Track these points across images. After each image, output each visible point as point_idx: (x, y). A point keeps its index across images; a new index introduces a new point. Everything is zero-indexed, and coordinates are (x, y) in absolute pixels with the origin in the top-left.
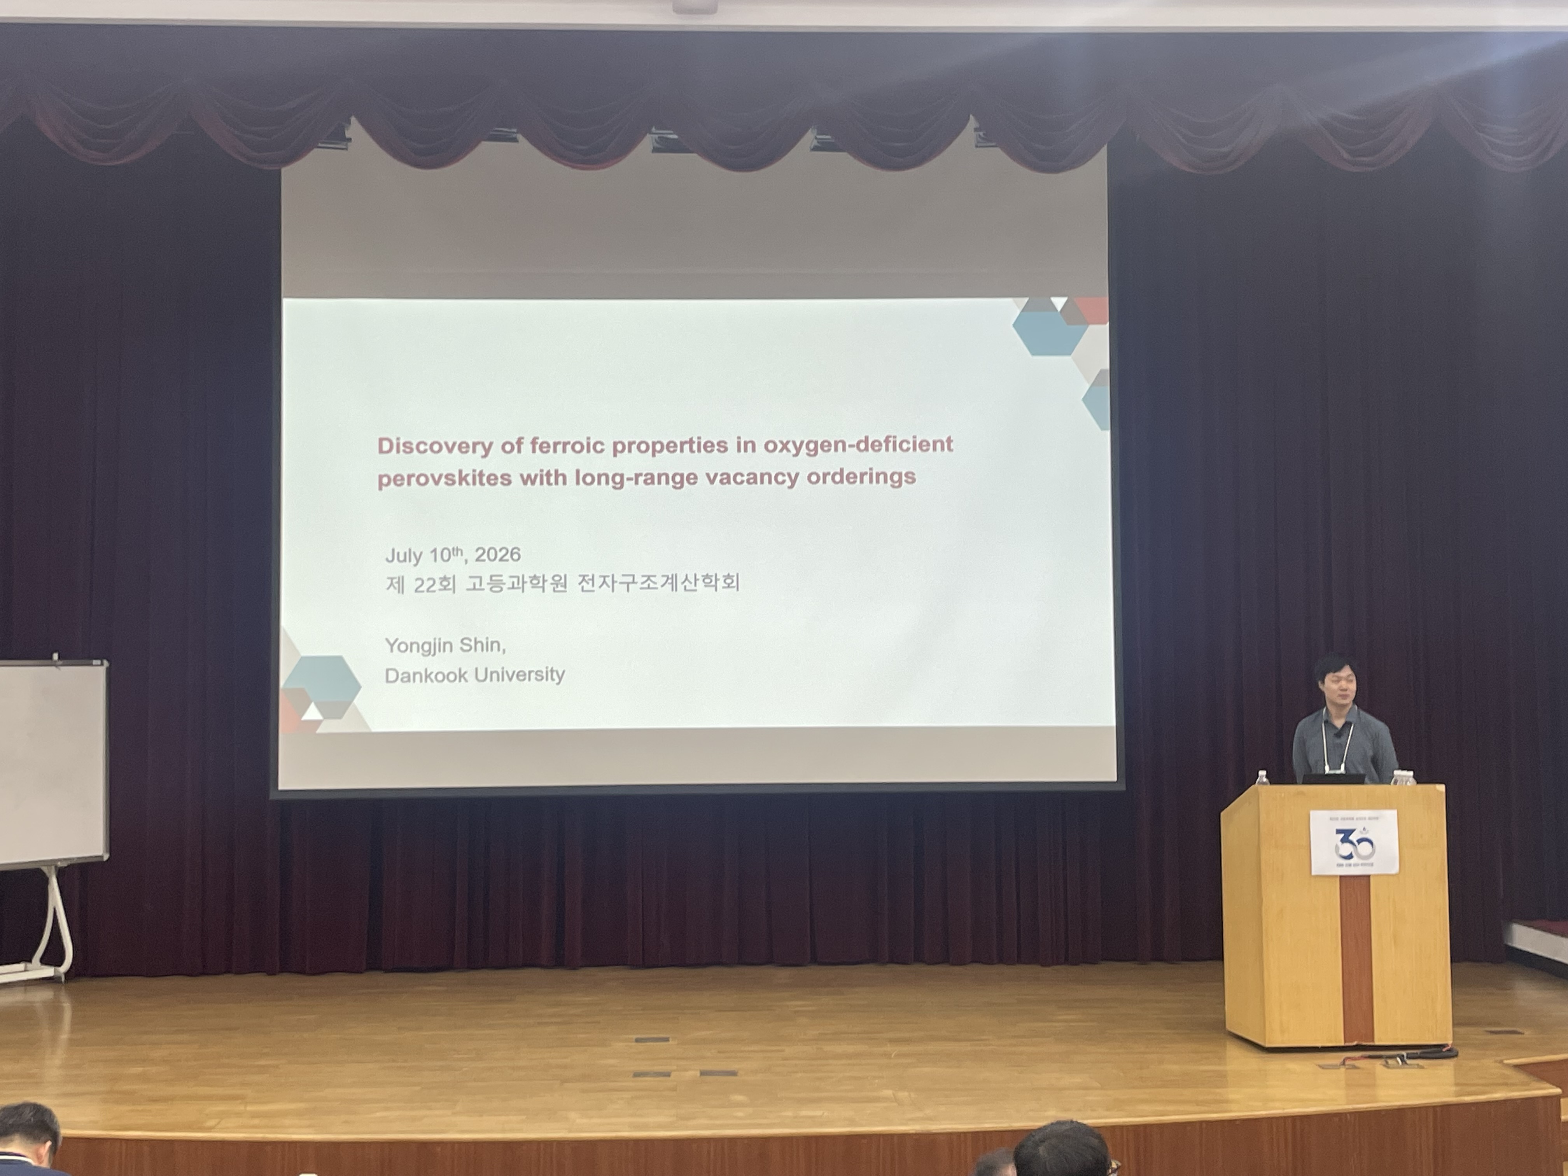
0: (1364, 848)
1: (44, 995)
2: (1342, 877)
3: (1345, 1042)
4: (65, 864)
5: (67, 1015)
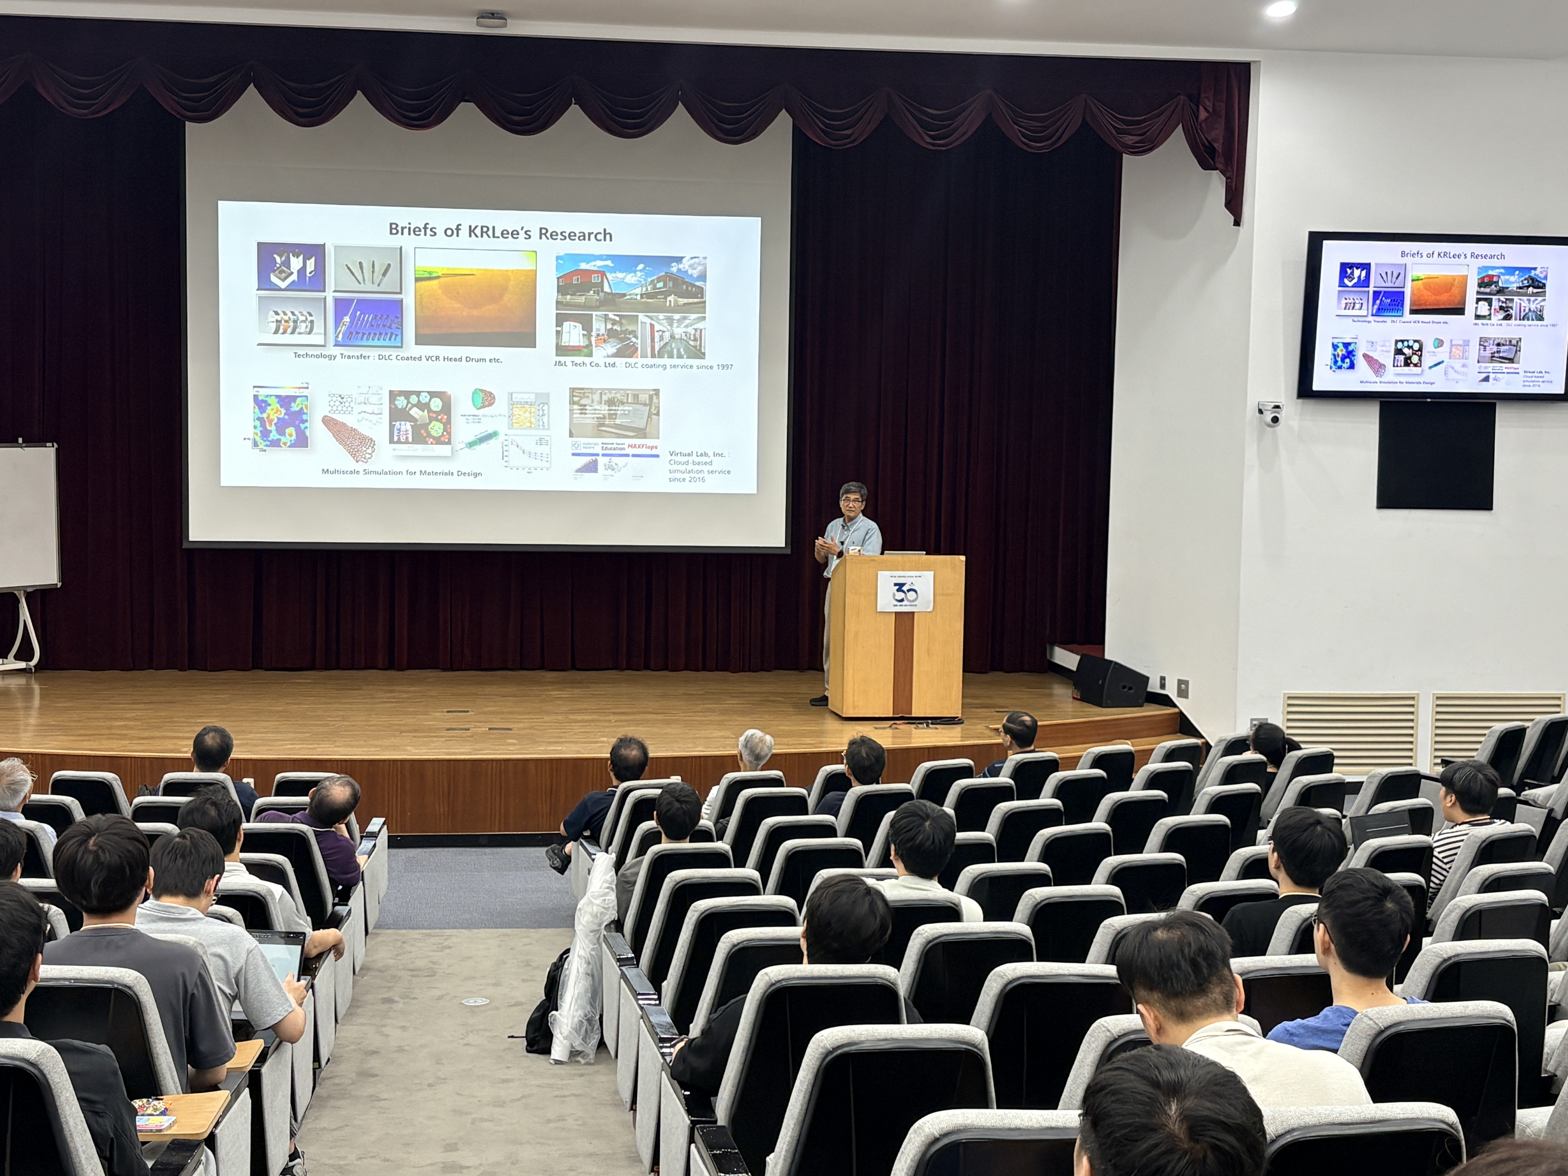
0: (911, 595)
2: (896, 613)
3: (894, 713)
4: (30, 590)
5: (37, 696)
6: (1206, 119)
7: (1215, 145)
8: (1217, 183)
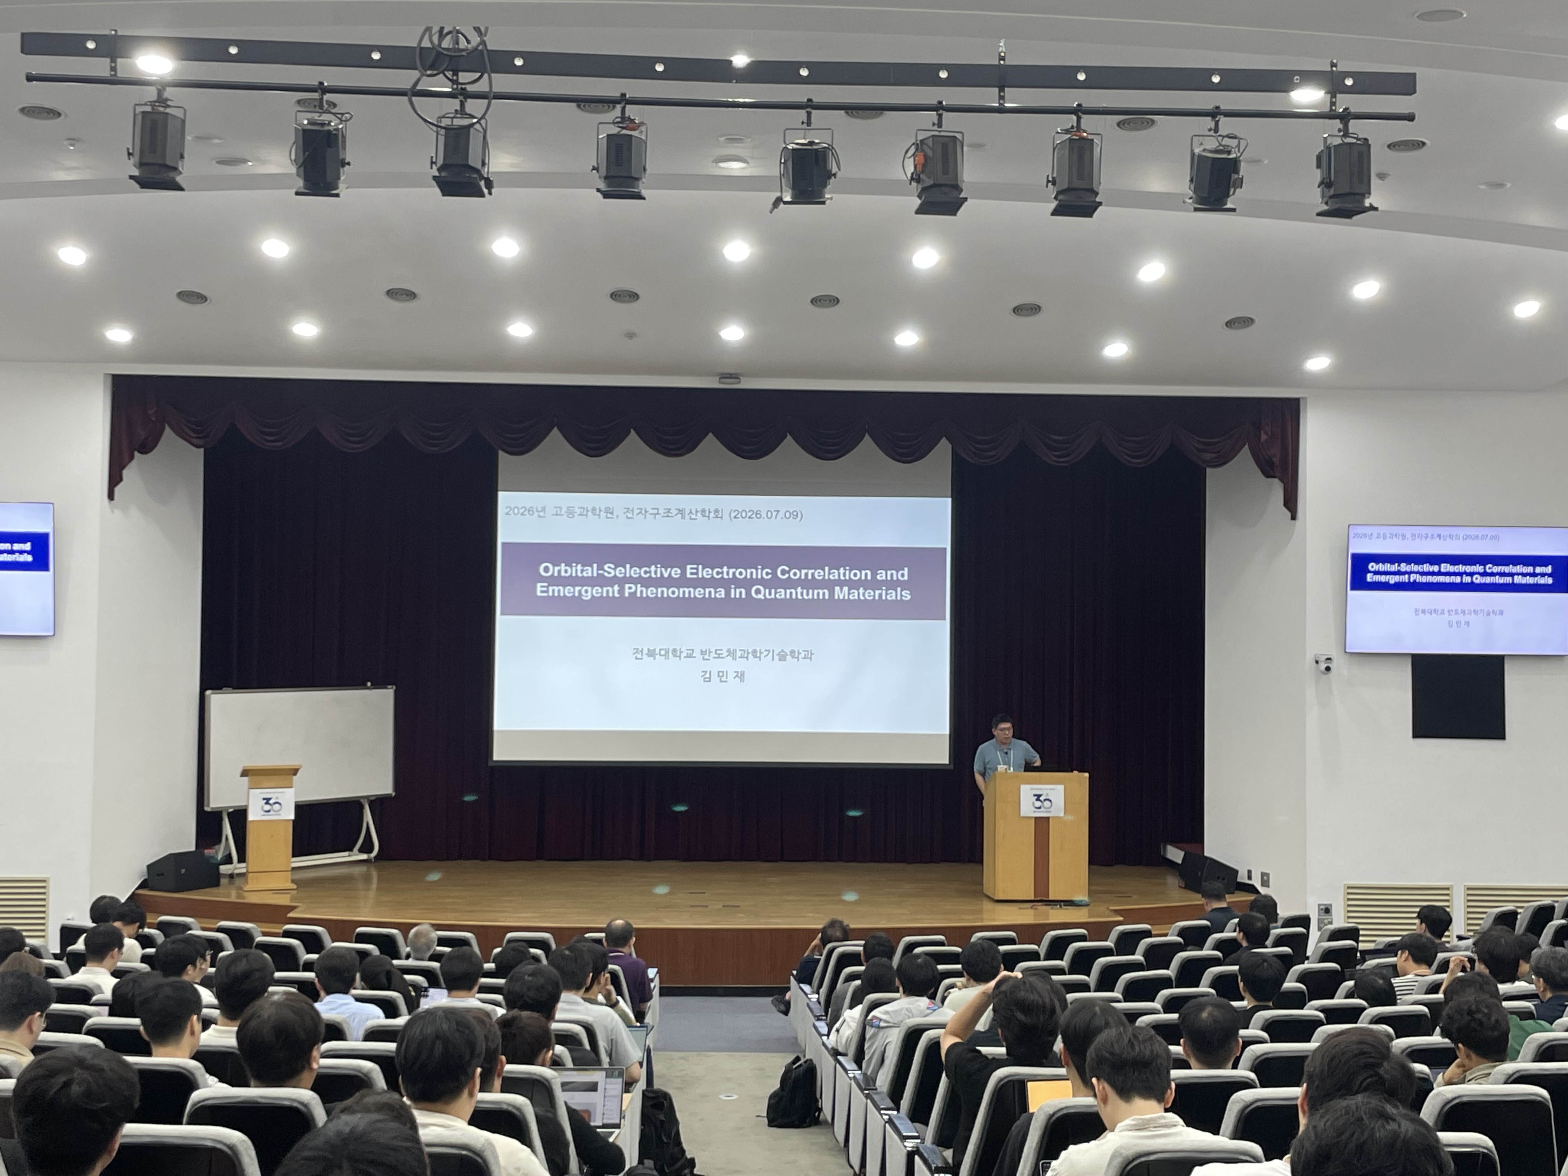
0: (1047, 803)
1: (363, 869)
2: (1036, 818)
3: (1035, 897)
4: (372, 798)
5: (375, 880)
6: (1266, 441)
7: (1274, 459)
8: (1277, 489)
